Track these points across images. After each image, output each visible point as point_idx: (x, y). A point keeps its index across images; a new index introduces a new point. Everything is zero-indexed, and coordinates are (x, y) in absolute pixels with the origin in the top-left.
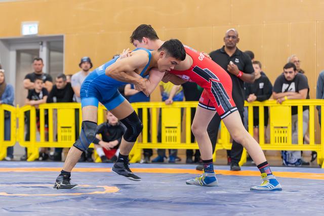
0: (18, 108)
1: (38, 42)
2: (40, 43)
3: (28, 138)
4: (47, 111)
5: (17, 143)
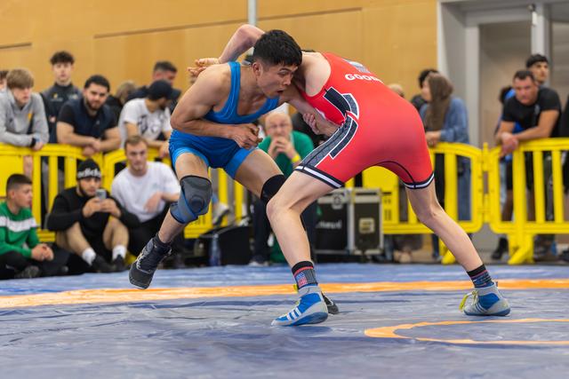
0: (486, 150)
1: (525, 7)
2: (531, 7)
3: (507, 214)
4: (546, 154)
5: (486, 226)
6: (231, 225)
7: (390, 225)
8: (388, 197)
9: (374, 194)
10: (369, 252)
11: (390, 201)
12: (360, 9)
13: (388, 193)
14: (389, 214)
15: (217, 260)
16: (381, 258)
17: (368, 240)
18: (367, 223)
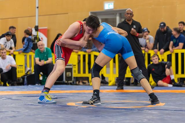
1: (114, 14)
6: (30, 74)
7: (75, 74)
8: (75, 66)
9: (71, 65)
10: (69, 82)
11: (75, 68)
12: (67, 13)
13: (75, 65)
14: (75, 71)
15: (26, 84)
16: (73, 84)
17: (69, 78)
18: (69, 74)
